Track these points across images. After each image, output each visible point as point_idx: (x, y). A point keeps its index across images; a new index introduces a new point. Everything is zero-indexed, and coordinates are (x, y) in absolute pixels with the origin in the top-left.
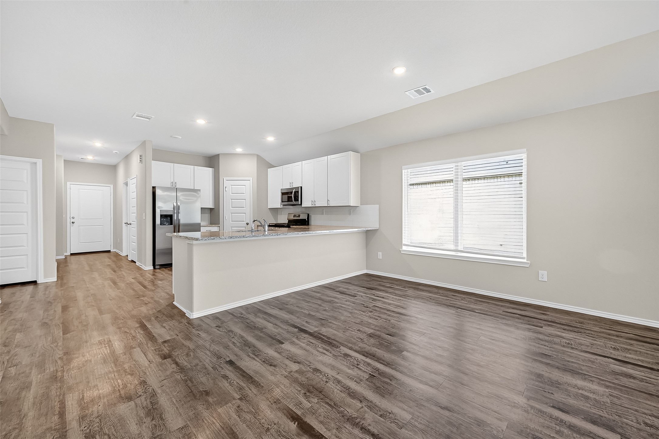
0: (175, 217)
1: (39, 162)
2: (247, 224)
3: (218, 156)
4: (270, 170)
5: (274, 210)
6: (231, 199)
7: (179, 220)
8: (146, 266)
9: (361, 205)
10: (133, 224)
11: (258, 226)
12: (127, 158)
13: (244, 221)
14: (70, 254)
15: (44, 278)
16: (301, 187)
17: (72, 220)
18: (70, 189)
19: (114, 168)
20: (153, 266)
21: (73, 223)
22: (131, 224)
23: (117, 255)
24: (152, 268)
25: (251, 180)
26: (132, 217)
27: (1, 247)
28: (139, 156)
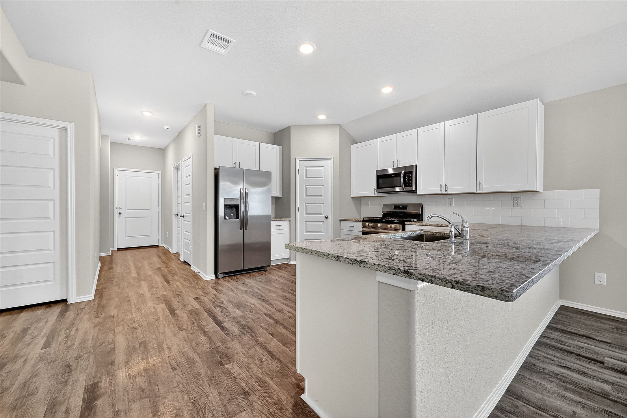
0: (242, 209)
1: (71, 127)
2: (326, 218)
3: (289, 128)
4: (354, 147)
5: (358, 200)
6: (305, 185)
7: (246, 212)
8: (206, 275)
9: (544, 190)
10: (186, 216)
11: (340, 220)
12: (179, 137)
13: (321, 214)
14: (117, 249)
15: (77, 296)
16: (416, 166)
17: (119, 211)
18: (117, 176)
19: (162, 151)
20: (215, 274)
21: (120, 214)
22: (183, 217)
23: (166, 252)
24: (213, 277)
25: (332, 160)
26: (186, 208)
27: (2, 253)
28: (197, 126)
